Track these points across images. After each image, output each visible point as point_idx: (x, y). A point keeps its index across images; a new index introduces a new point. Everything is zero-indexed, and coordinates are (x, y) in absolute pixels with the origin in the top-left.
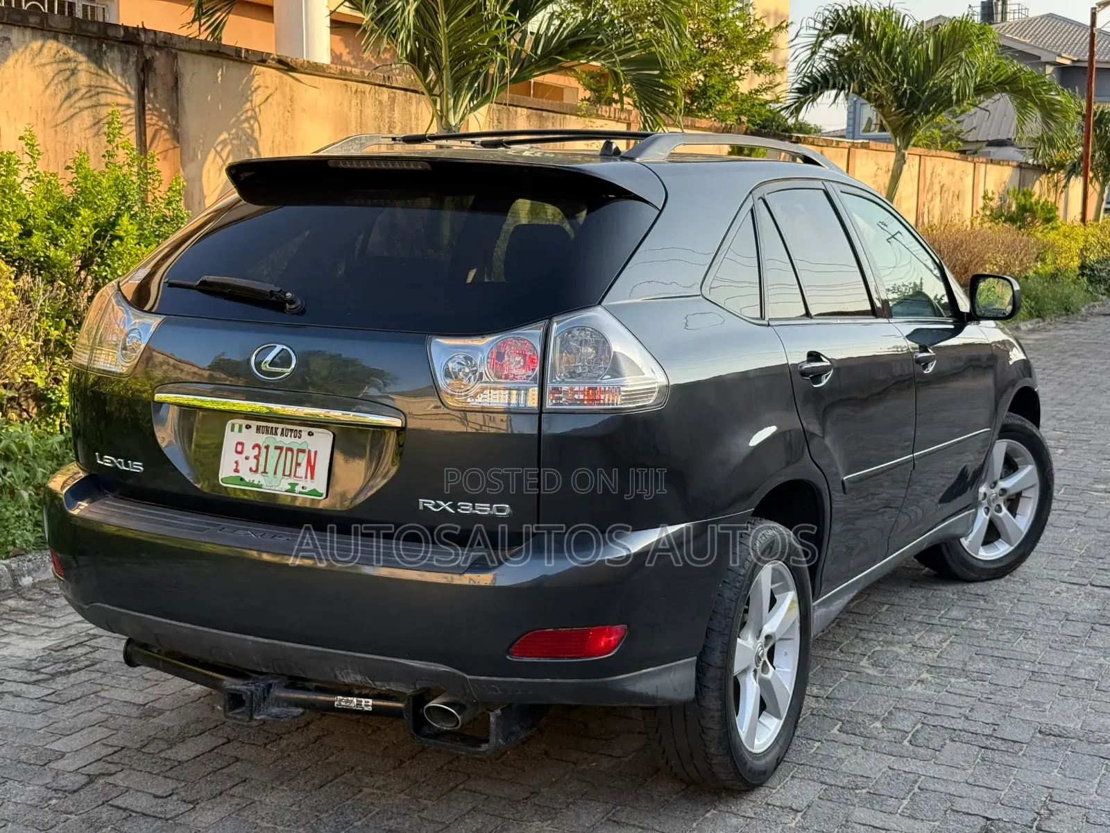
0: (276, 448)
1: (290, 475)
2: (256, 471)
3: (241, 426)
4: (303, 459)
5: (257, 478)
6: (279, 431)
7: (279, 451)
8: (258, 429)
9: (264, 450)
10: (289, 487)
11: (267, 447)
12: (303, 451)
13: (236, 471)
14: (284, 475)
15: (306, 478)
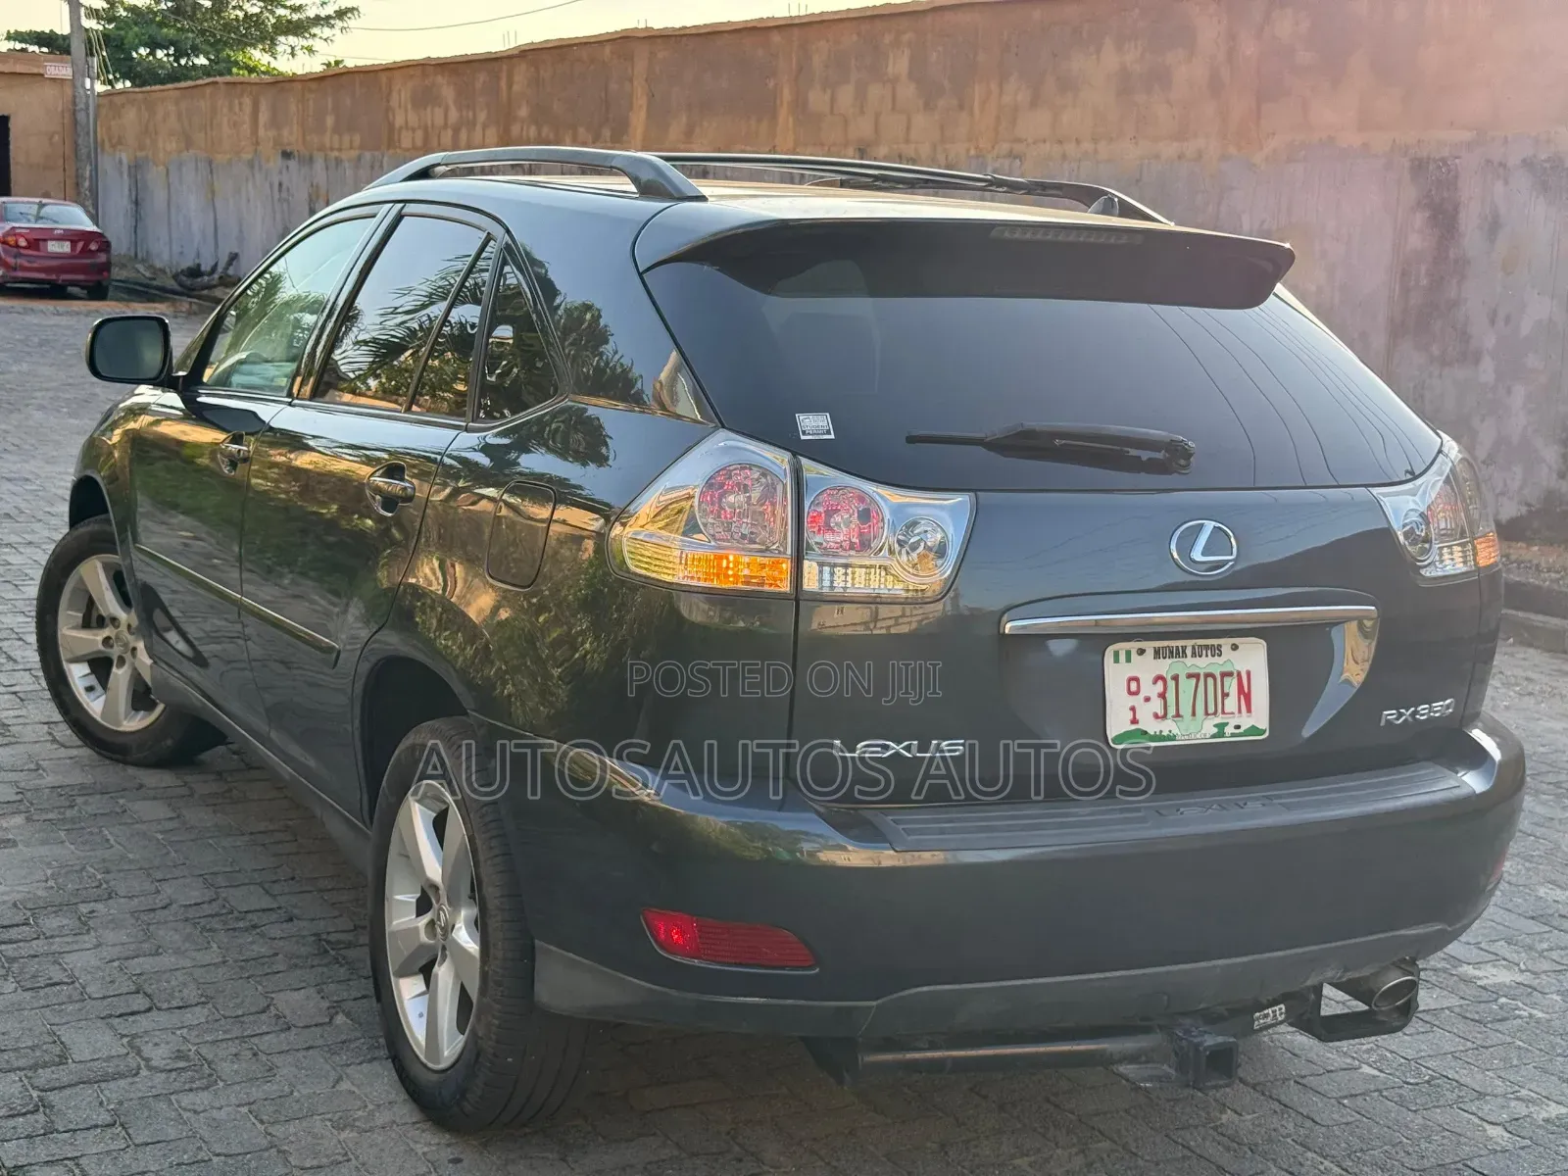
0: (1190, 676)
1: (1215, 713)
2: (1165, 716)
3: (1128, 654)
4: (1232, 686)
5: (1167, 727)
6: (1189, 652)
7: (1194, 681)
8: (1157, 653)
9: (1171, 684)
10: (1215, 730)
11: (1176, 678)
12: (1230, 674)
13: (1134, 721)
14: (1207, 714)
15: (1240, 711)
